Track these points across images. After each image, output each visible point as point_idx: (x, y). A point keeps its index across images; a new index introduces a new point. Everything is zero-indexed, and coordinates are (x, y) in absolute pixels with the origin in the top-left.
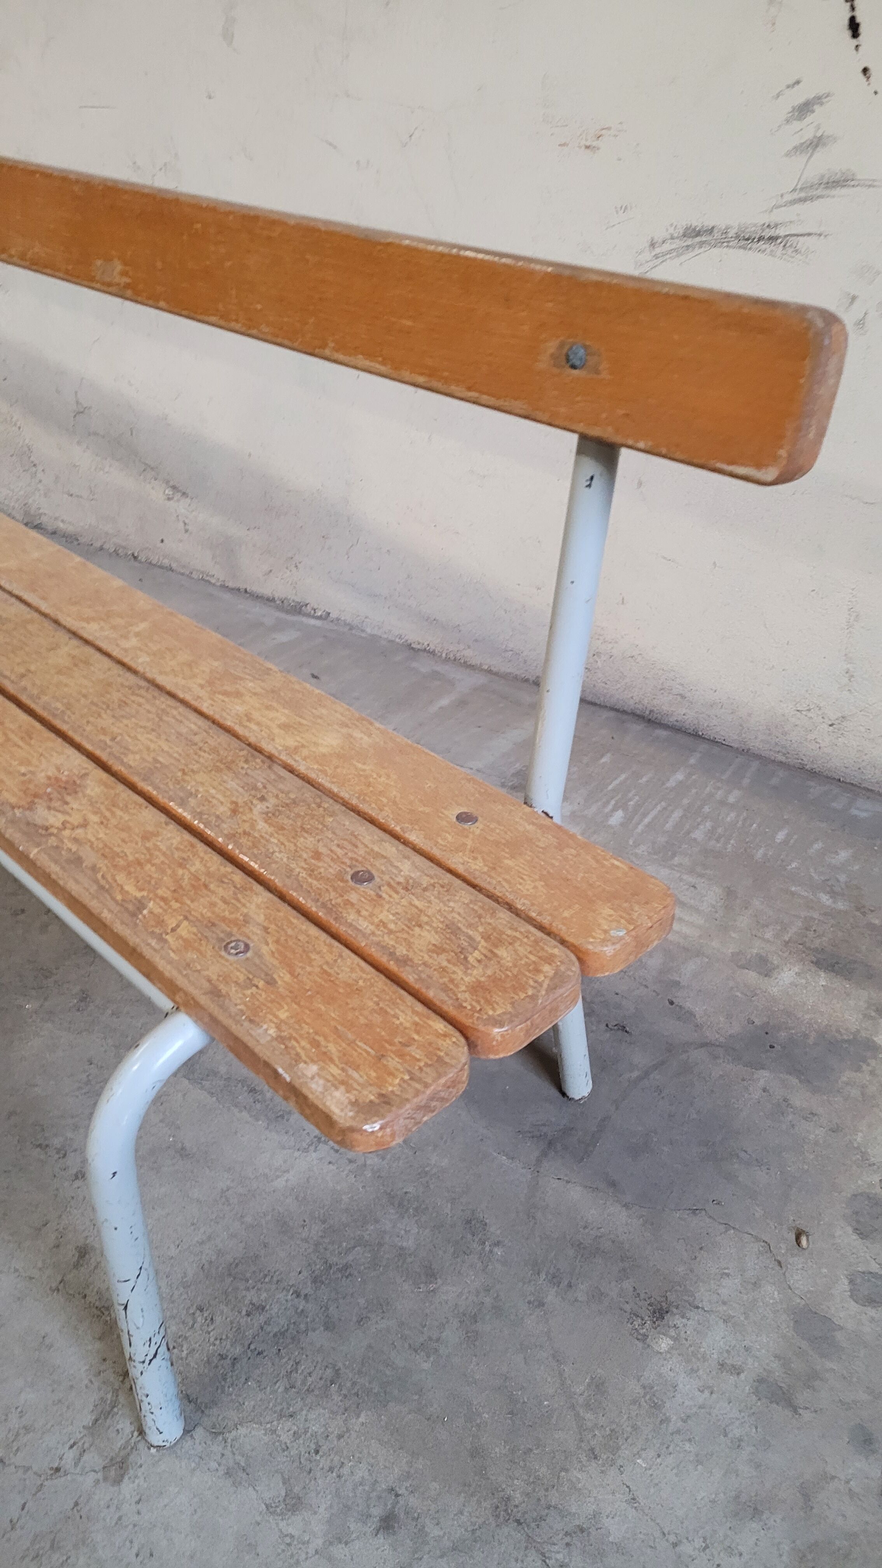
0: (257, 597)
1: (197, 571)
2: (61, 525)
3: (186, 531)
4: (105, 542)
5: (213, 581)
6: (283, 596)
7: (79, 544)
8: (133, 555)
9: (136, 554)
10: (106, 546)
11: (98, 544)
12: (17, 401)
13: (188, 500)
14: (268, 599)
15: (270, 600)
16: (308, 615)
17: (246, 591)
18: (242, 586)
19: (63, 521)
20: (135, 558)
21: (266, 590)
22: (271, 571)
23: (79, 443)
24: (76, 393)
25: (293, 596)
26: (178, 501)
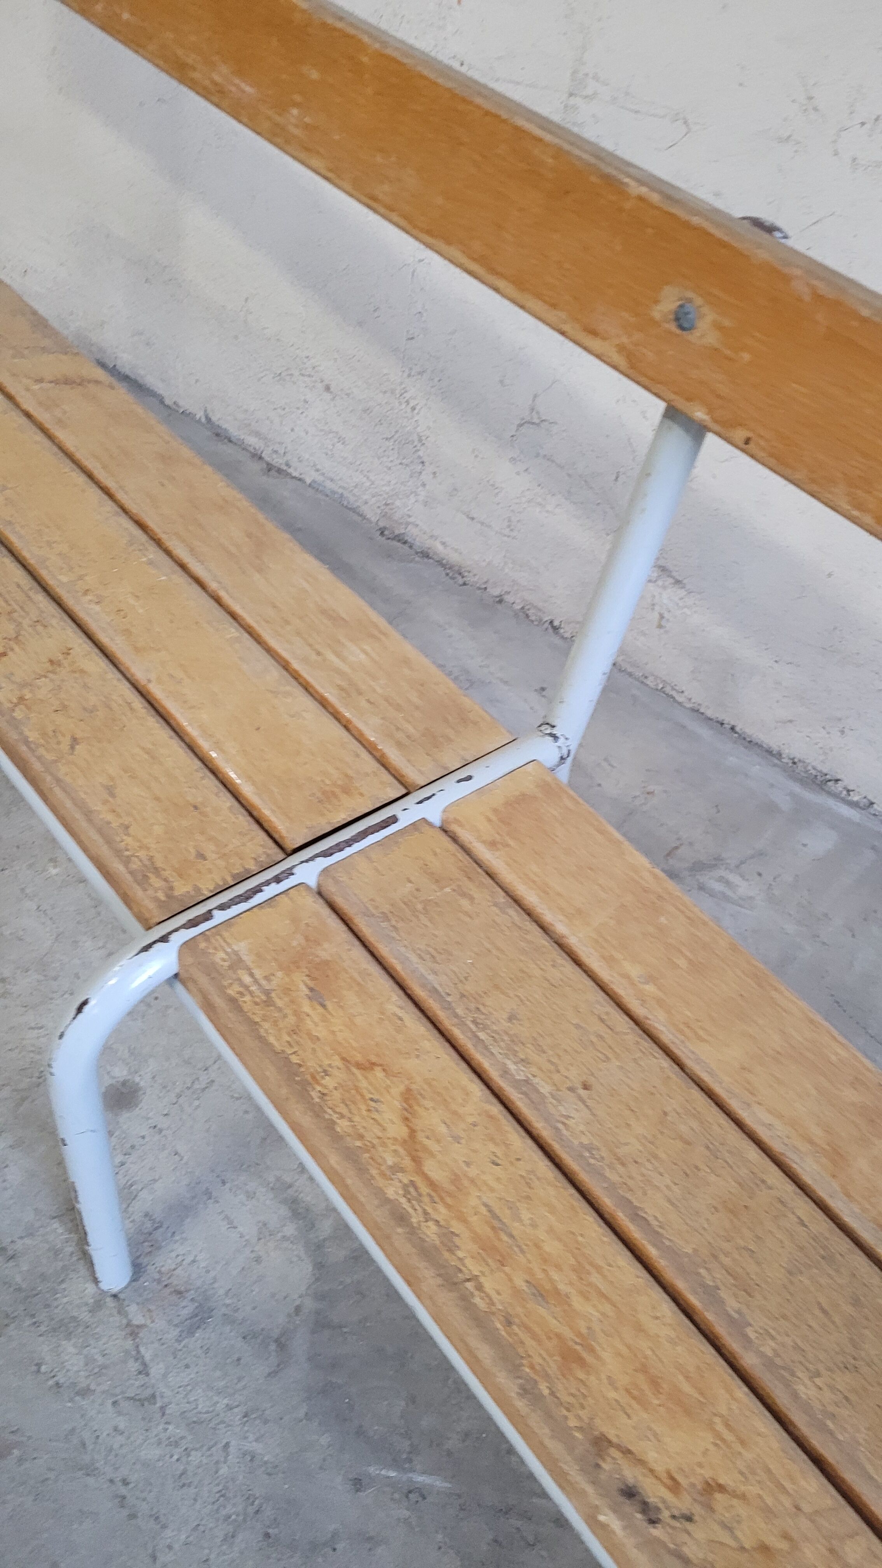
0: (751, 744)
1: (656, 677)
2: (440, 548)
3: (660, 626)
4: (508, 593)
5: (680, 699)
6: (798, 756)
7: (465, 584)
8: (551, 622)
9: (556, 623)
10: (508, 598)
11: (496, 592)
12: (421, 373)
13: (682, 593)
14: (769, 752)
15: (771, 754)
16: (836, 796)
17: (733, 728)
18: (729, 720)
19: (443, 543)
20: (555, 629)
21: (772, 740)
22: (791, 721)
23: (513, 460)
24: (535, 396)
25: (815, 760)
26: (664, 587)
